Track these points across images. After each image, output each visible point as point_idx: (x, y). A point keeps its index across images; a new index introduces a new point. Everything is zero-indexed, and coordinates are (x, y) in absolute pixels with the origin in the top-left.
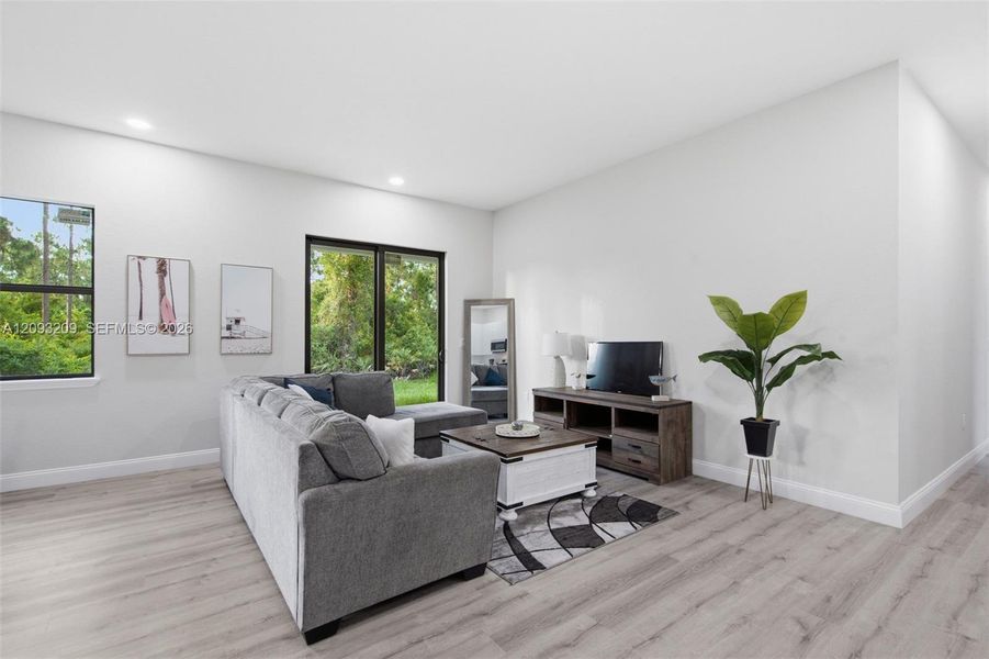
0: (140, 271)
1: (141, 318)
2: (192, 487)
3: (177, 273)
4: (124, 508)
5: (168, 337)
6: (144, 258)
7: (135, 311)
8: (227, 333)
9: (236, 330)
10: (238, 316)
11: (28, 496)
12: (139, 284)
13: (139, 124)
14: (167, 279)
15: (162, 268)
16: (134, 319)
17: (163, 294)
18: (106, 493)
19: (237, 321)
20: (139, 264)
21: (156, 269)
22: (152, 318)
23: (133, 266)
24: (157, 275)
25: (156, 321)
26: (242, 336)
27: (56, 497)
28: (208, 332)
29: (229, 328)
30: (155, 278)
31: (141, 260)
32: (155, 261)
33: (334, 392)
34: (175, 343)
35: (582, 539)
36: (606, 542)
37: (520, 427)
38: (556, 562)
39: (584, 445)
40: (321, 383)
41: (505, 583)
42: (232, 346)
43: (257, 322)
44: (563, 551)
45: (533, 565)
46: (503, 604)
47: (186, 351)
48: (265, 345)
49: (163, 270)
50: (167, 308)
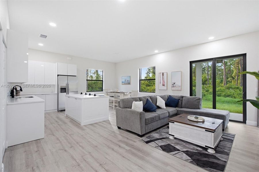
3: (165, 75)
5: (164, 86)
7: (159, 82)
8: (172, 86)
9: (174, 85)
10: (174, 82)
12: (160, 78)
13: (156, 51)
16: (159, 84)
17: (163, 79)
19: (174, 83)
22: (162, 84)
23: (159, 75)
28: (170, 85)
29: (173, 85)
30: (162, 76)
33: (182, 100)
34: (165, 88)
35: (168, 149)
36: (169, 153)
37: (197, 118)
38: (150, 145)
39: (204, 130)
40: (178, 98)
41: (139, 140)
42: (174, 88)
43: (178, 83)
44: (157, 146)
45: (147, 142)
46: (131, 140)
47: (166, 89)
48: (180, 89)
49: (163, 75)
50: (164, 81)
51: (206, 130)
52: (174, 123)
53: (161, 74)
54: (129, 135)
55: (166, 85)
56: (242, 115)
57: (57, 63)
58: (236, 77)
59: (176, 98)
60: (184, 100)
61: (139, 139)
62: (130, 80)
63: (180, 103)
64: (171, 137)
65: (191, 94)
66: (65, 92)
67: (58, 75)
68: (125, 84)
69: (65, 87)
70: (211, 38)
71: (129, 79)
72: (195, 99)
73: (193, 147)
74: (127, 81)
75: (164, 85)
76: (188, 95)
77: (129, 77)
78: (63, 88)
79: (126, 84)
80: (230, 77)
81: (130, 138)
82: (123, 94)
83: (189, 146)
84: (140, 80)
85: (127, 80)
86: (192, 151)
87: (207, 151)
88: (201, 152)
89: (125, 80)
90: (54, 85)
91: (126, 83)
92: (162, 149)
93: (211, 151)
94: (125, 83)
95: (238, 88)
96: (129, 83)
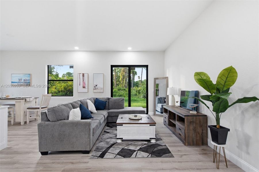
3: (86, 76)
8: (94, 88)
9: (96, 87)
10: (96, 84)
12: (80, 78)
14: (84, 77)
15: (83, 75)
16: (79, 85)
17: (83, 80)
19: (96, 86)
22: (82, 86)
23: (79, 75)
26: (97, 89)
28: (91, 87)
29: (95, 87)
33: (109, 102)
34: (85, 90)
35: (126, 154)
36: (131, 157)
37: (136, 116)
38: (108, 157)
39: (149, 125)
40: (105, 100)
41: (89, 158)
42: (95, 91)
43: (100, 85)
44: (115, 155)
45: (102, 156)
46: (80, 162)
47: (87, 92)
48: (102, 91)
49: (83, 76)
50: (84, 83)
51: (150, 125)
52: (122, 125)
53: (81, 75)
54: (62, 157)
55: (86, 87)
56: (146, 108)
58: (122, 81)
59: (103, 100)
60: (111, 101)
61: (87, 156)
62: (30, 80)
63: (107, 105)
64: (119, 141)
65: (112, 96)
70: (130, 49)
71: (28, 78)
72: (120, 100)
73: (141, 143)
74: (23, 81)
75: (84, 87)
76: (110, 97)
77: (29, 75)
80: (118, 81)
81: (74, 161)
82: (24, 100)
83: (138, 143)
84: (48, 80)
85: (23, 78)
86: (143, 147)
87: (150, 142)
88: (149, 145)
89: (20, 80)
91: (21, 84)
92: (122, 156)
93: (153, 141)
94: (19, 84)
95: (125, 90)
96: (28, 84)
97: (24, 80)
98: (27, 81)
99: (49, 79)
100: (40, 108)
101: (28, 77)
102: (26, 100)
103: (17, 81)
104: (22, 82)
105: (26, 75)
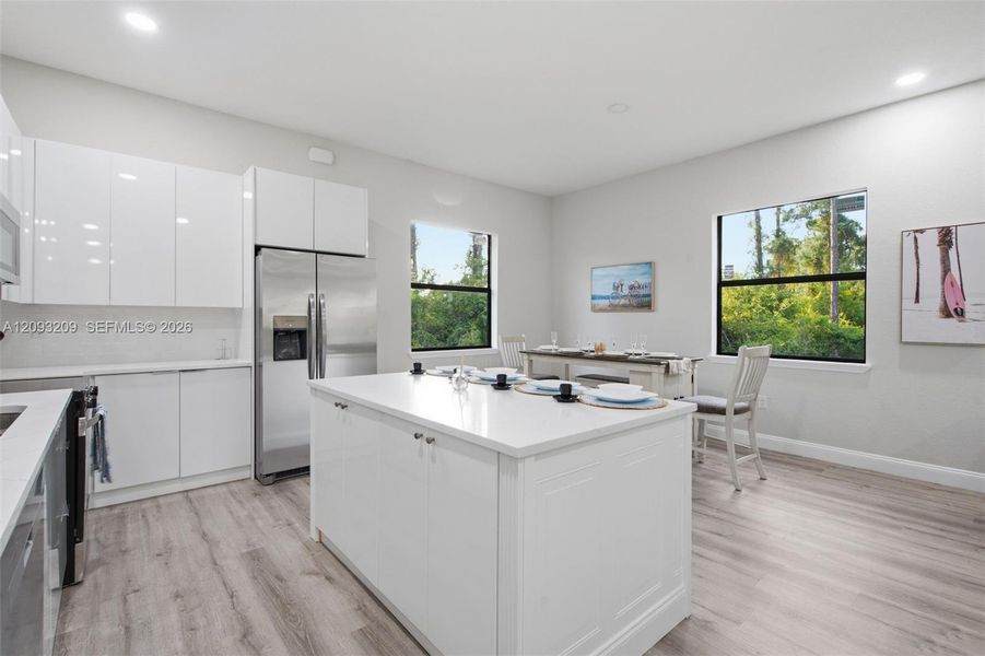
0: (917, 247)
1: (917, 301)
2: (976, 520)
4: (879, 510)
5: (953, 321)
6: (922, 231)
7: (910, 292)
11: (801, 463)
12: (915, 261)
13: (911, 79)
14: (952, 252)
15: (946, 238)
16: (909, 302)
17: (946, 270)
18: (867, 487)
20: (916, 239)
21: (937, 243)
23: (909, 242)
24: (938, 249)
25: (937, 303)
27: (823, 473)
30: (937, 252)
31: (918, 235)
32: (935, 232)
34: (964, 330)
49: (946, 241)
50: (952, 286)
55: (973, 311)
57: (251, 169)
62: (650, 286)
66: (303, 357)
67: (258, 249)
68: (613, 308)
69: (301, 325)
71: (642, 280)
74: (626, 291)
75: (952, 313)
77: (646, 269)
78: (288, 333)
79: (625, 307)
84: (721, 284)
85: (627, 284)
89: (616, 288)
90: (234, 314)
91: (623, 301)
94: (616, 302)
96: (643, 302)
97: (632, 287)
98: (642, 292)
99: (724, 279)
100: (730, 412)
101: (645, 273)
102: (668, 366)
103: (609, 291)
104: (623, 297)
105: (638, 267)
